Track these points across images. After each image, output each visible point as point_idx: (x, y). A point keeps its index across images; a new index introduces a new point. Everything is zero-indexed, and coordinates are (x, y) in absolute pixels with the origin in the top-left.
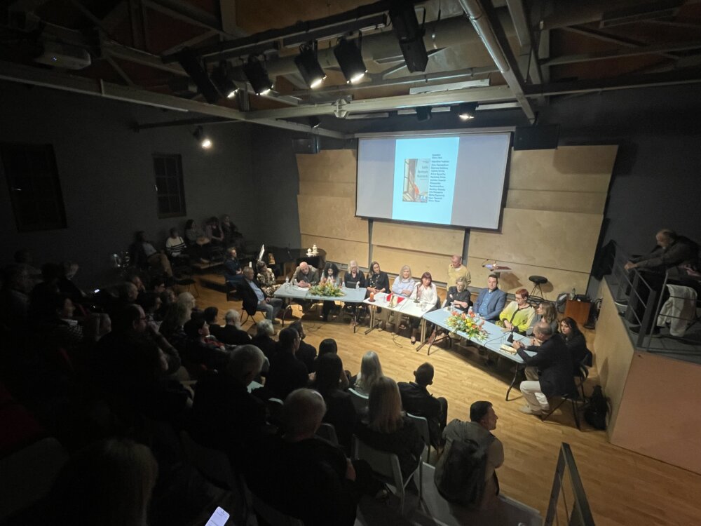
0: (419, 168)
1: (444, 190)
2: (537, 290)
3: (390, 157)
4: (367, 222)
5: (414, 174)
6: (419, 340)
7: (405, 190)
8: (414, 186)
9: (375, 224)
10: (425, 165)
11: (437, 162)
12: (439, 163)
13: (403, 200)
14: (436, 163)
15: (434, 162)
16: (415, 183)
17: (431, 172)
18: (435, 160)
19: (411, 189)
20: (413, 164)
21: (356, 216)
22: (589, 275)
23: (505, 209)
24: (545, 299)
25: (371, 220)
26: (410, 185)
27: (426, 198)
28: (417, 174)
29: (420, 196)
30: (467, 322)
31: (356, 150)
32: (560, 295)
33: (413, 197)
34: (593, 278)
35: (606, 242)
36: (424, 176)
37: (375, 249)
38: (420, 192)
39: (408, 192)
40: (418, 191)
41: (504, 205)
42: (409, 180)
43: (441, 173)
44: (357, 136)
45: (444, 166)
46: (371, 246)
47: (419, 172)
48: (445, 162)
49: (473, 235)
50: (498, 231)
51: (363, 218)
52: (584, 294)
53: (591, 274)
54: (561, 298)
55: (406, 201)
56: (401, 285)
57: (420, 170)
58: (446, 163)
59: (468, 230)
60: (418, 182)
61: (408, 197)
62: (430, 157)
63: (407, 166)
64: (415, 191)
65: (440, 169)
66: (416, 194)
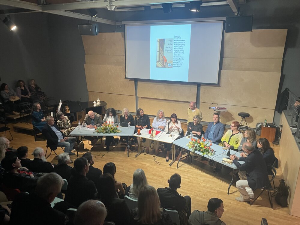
0: (166, 45)
1: (183, 59)
2: (244, 122)
3: (147, 38)
4: (134, 82)
5: (163, 48)
6: (172, 159)
7: (158, 60)
8: (164, 57)
9: (139, 83)
10: (170, 43)
11: (178, 40)
12: (179, 42)
13: (157, 67)
14: (177, 42)
15: (176, 41)
16: (164, 55)
17: (174, 48)
18: (176, 39)
19: (161, 59)
20: (162, 42)
21: (126, 78)
22: (274, 110)
23: (222, 71)
24: (249, 127)
25: (136, 81)
26: (161, 57)
27: (172, 64)
28: (165, 49)
29: (168, 63)
30: (201, 145)
31: (124, 33)
32: (258, 124)
33: (163, 65)
34: (277, 112)
35: (283, 89)
36: (169, 50)
37: (140, 100)
38: (168, 61)
39: (159, 61)
40: (166, 61)
41: (221, 68)
42: (160, 54)
43: (181, 48)
44: (123, 23)
45: (182, 43)
46: (137, 98)
47: (166, 47)
48: (182, 40)
49: (202, 88)
50: (218, 85)
51: (131, 79)
52: (272, 123)
53: (275, 110)
54: (258, 126)
55: (159, 67)
56: (158, 123)
58: (184, 42)
59: (199, 85)
60: (166, 54)
61: (160, 64)
62: (174, 37)
63: (158, 43)
64: (164, 60)
65: (179, 46)
66: (165, 63)
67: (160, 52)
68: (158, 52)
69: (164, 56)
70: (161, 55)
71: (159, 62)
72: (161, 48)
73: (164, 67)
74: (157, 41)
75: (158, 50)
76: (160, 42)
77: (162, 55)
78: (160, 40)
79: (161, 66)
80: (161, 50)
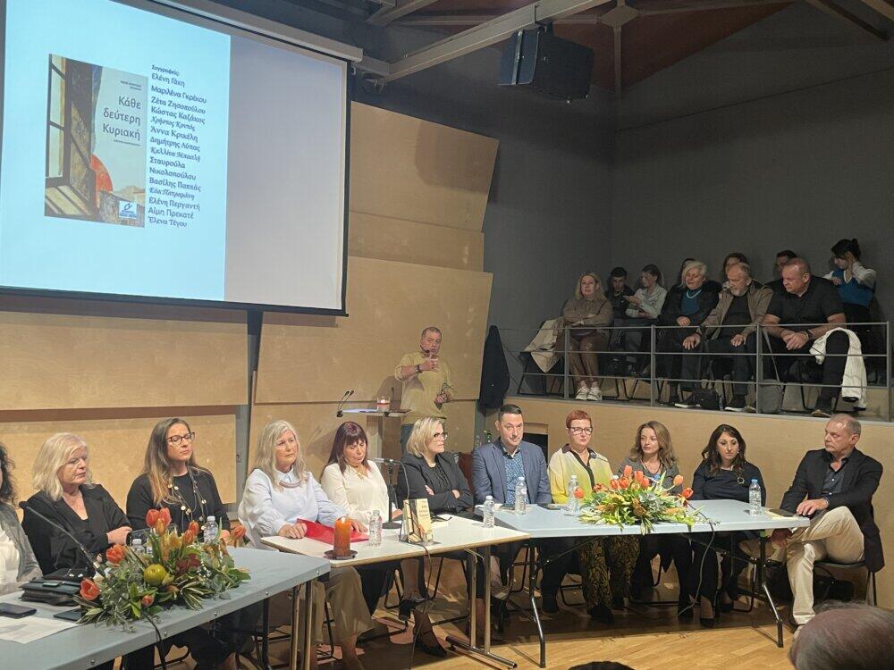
0: (106, 99)
5: (87, 116)
7: (56, 172)
8: (93, 164)
10: (128, 93)
11: (171, 93)
12: (177, 100)
13: (49, 212)
14: (166, 98)
15: (161, 91)
16: (95, 153)
17: (150, 124)
18: (163, 85)
19: (77, 170)
26: (75, 158)
27: (141, 208)
28: (99, 119)
29: (117, 200)
33: (91, 204)
36: (125, 133)
38: (117, 187)
39: (64, 180)
40: (108, 182)
42: (68, 140)
43: (185, 131)
45: (192, 112)
47: (107, 114)
48: (194, 98)
50: (342, 313)
55: (63, 215)
57: (112, 109)
58: (199, 105)
60: (105, 148)
61: (67, 199)
62: (148, 72)
63: (59, 80)
64: (97, 180)
65: (178, 120)
66: (98, 195)
67: (66, 128)
68: (55, 132)
69: (95, 158)
70: (78, 150)
71: (64, 188)
72: (74, 112)
73: (95, 215)
74: (52, 66)
75: (57, 117)
76: (67, 77)
77: (83, 149)
78: (70, 64)
79: (78, 213)
80: (74, 123)
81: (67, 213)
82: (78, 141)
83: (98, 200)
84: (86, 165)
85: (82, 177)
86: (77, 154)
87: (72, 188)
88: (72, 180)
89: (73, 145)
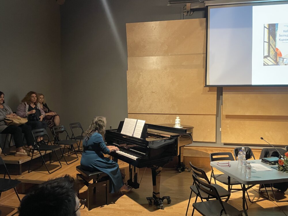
4: (216, 93)
5: (274, 38)
7: (266, 54)
10: (286, 29)
13: (264, 65)
19: (272, 53)
20: (272, 29)
29: (283, 59)
31: (205, 18)
33: (276, 61)
36: (285, 40)
38: (283, 56)
39: (269, 56)
40: (281, 55)
42: (269, 45)
47: (281, 36)
57: (282, 34)
61: (269, 61)
63: (266, 31)
64: (278, 54)
67: (269, 42)
69: (277, 48)
71: (269, 58)
72: (271, 37)
73: (277, 63)
74: (265, 27)
75: (267, 40)
76: (269, 29)
77: (273, 47)
78: (269, 25)
79: (272, 64)
80: (271, 40)
81: (269, 64)
82: (272, 45)
83: (278, 60)
84: (274, 50)
85: (273, 54)
86: (272, 48)
87: (270, 57)
88: (270, 55)
89: (271, 46)
